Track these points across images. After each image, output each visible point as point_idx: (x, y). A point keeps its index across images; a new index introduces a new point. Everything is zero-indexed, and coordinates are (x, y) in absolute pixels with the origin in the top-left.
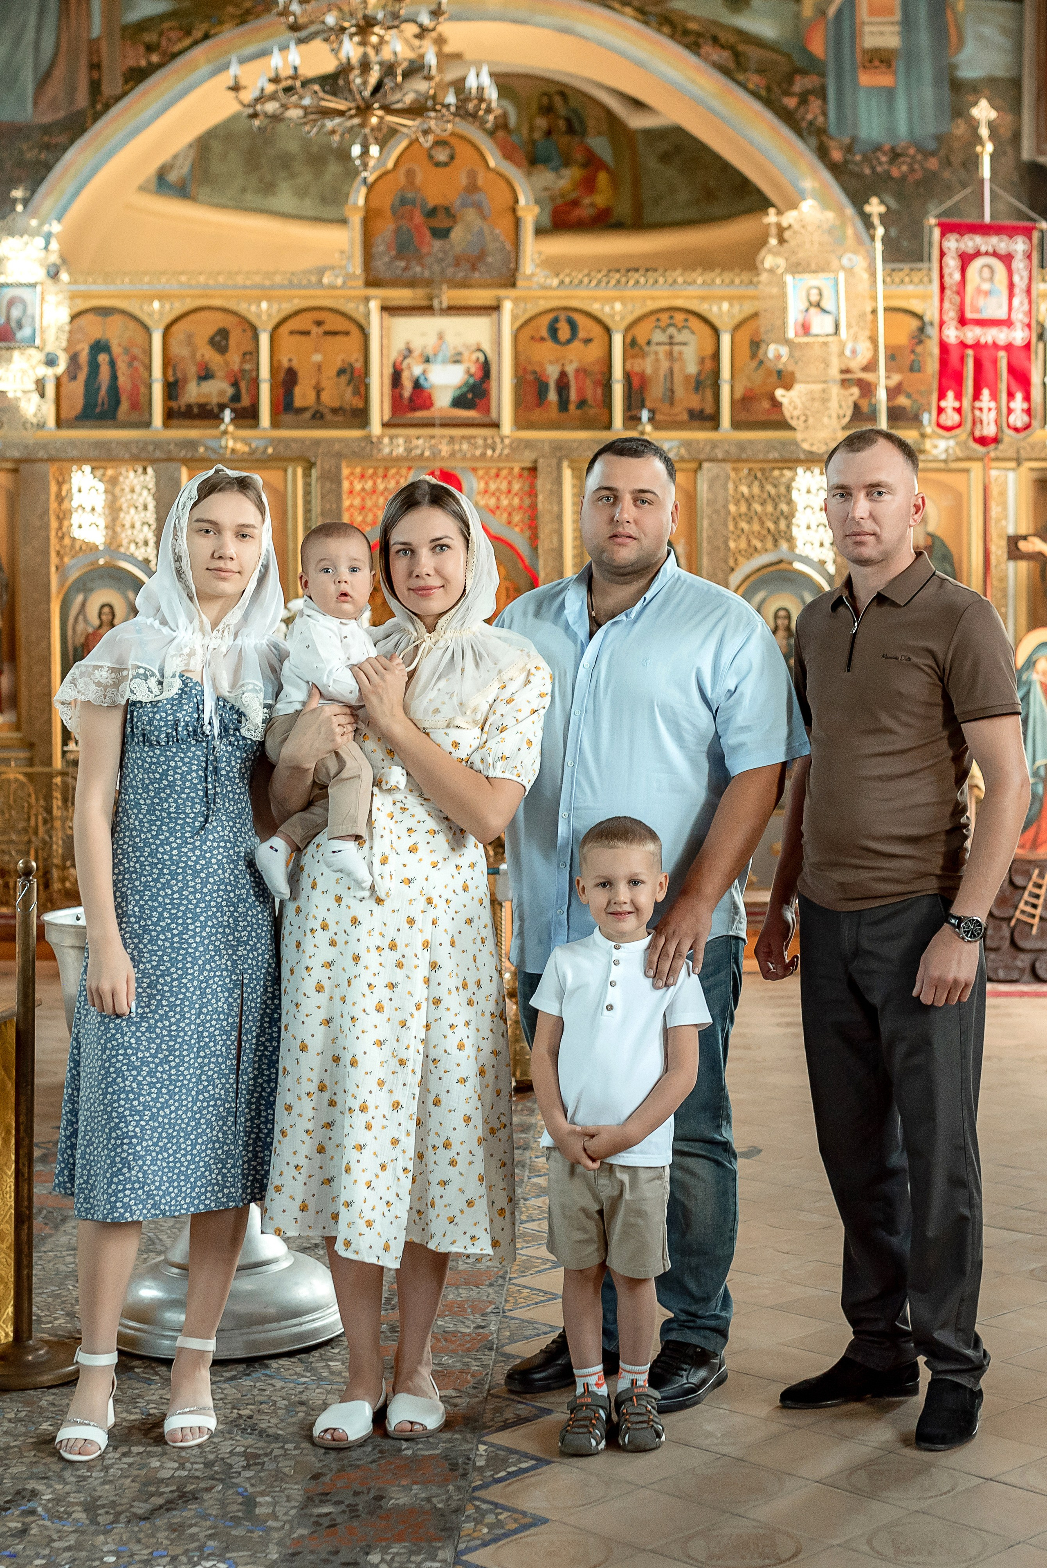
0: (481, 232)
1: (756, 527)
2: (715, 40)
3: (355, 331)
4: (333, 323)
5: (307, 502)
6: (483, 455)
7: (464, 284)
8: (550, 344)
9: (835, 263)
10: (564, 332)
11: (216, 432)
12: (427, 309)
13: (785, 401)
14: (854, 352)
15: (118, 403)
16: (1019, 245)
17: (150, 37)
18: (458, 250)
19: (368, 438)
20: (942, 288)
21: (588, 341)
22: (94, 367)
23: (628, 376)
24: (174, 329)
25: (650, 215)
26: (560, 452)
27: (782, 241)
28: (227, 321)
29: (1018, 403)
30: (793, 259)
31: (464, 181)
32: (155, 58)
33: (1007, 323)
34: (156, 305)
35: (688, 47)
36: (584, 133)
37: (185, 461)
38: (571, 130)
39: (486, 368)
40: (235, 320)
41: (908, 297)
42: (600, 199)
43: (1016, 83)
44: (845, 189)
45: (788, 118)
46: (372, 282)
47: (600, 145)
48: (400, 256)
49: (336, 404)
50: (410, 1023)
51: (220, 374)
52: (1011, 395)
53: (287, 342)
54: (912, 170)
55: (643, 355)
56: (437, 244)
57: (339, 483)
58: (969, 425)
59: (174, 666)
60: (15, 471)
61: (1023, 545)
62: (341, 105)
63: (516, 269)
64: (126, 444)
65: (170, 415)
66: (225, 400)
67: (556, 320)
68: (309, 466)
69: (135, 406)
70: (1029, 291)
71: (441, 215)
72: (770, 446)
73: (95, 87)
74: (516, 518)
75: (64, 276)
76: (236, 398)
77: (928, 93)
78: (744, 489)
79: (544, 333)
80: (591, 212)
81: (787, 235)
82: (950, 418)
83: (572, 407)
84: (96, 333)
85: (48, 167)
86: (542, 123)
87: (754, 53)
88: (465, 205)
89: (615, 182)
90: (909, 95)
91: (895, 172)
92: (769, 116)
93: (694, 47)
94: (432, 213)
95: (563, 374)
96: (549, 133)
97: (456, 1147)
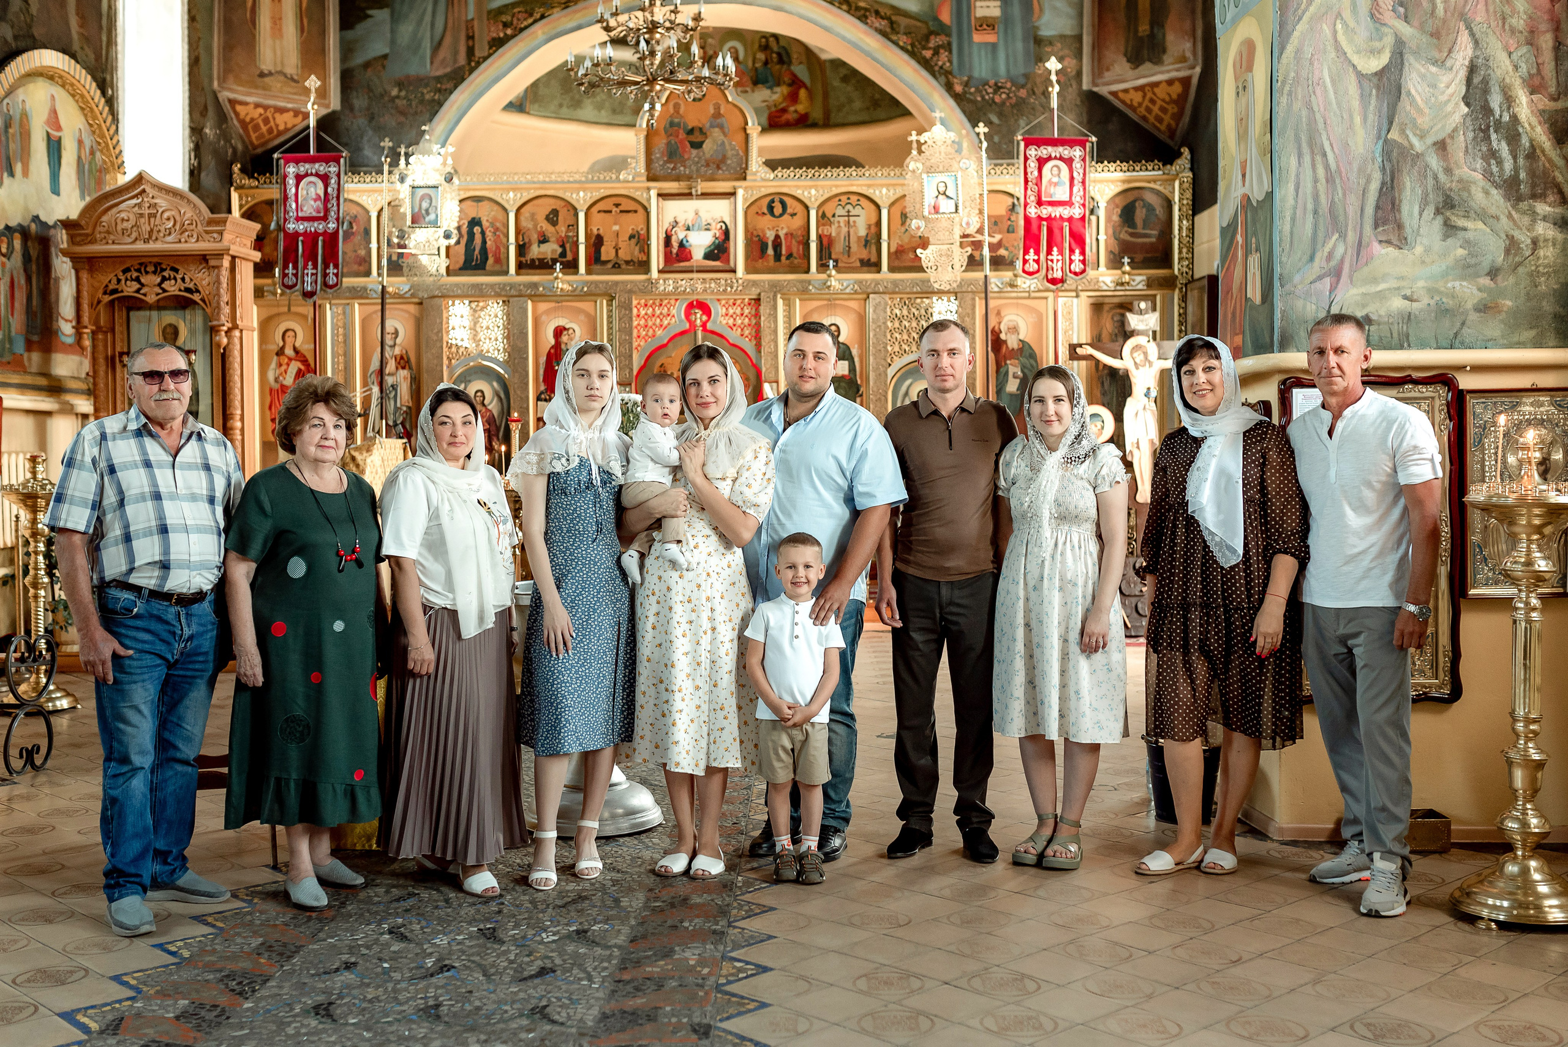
0: (723, 143)
1: (905, 337)
2: (877, 13)
3: (641, 210)
4: (626, 205)
5: (610, 322)
6: (725, 291)
7: (712, 179)
8: (768, 217)
9: (955, 166)
10: (778, 209)
11: (551, 277)
12: (688, 195)
13: (923, 257)
14: (968, 224)
15: (487, 259)
16: (1077, 152)
17: (506, 18)
18: (708, 156)
19: (649, 280)
20: (1026, 181)
21: (793, 215)
22: (471, 235)
23: (820, 237)
24: (523, 210)
25: (835, 118)
26: (775, 288)
27: (920, 152)
28: (557, 205)
29: (1077, 256)
30: (928, 164)
31: (712, 111)
32: (509, 32)
33: (1069, 203)
34: (511, 194)
35: (859, 18)
36: (790, 63)
37: (530, 297)
38: (781, 61)
39: (726, 233)
40: (563, 203)
41: (1005, 183)
42: (801, 108)
43: (1079, 38)
44: (964, 112)
45: (926, 64)
46: (651, 178)
47: (801, 71)
48: (668, 161)
49: (629, 258)
50: (702, 642)
51: (553, 239)
52: (1072, 251)
53: (596, 218)
54: (1009, 97)
55: (831, 224)
56: (694, 152)
57: (631, 310)
58: (1044, 271)
59: (573, 450)
60: (421, 304)
61: (1079, 350)
62: (638, 79)
63: (747, 168)
64: (492, 286)
65: (520, 266)
66: (556, 256)
67: (773, 201)
68: (611, 299)
69: (498, 260)
70: (1083, 182)
71: (697, 133)
72: (914, 283)
73: (470, 51)
74: (747, 332)
75: (455, 180)
76: (563, 254)
77: (1019, 46)
78: (898, 312)
79: (765, 210)
80: (795, 116)
81: (923, 148)
82: (1032, 266)
83: (783, 258)
84: (472, 213)
85: (440, 104)
86: (761, 56)
87: (903, 22)
88: (712, 126)
89: (811, 96)
90: (1007, 49)
91: (997, 99)
92: (913, 63)
93: (863, 19)
94: (691, 132)
95: (777, 237)
96: (766, 63)
97: (727, 709)
